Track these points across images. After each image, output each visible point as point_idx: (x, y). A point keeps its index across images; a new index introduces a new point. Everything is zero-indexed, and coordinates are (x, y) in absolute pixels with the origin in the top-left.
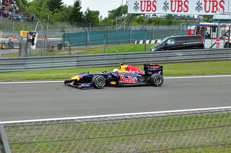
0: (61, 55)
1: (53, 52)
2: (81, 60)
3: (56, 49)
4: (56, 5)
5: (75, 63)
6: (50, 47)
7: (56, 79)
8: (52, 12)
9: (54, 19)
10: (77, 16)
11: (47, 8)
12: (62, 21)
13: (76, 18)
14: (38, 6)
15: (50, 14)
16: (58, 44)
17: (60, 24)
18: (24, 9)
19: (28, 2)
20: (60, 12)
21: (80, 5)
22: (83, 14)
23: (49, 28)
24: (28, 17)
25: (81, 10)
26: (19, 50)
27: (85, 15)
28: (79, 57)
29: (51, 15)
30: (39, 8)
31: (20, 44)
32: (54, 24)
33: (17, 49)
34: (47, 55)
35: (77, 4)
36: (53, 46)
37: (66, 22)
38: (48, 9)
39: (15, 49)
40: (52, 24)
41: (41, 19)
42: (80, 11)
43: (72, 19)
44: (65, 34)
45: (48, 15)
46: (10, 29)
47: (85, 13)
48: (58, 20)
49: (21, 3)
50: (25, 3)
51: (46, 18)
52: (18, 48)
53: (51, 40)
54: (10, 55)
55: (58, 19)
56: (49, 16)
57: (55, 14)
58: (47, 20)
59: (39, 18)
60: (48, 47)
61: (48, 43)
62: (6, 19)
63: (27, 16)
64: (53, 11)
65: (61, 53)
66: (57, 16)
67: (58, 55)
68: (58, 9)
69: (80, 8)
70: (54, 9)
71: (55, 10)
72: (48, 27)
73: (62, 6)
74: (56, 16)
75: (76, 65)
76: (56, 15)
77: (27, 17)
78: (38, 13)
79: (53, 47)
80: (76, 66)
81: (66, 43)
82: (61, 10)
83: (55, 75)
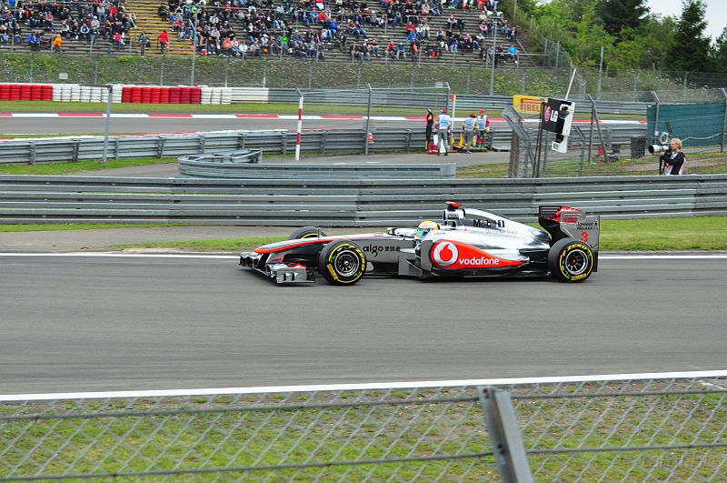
0: (641, 173)
1: (617, 163)
2: (709, 191)
3: (626, 153)
4: (624, 15)
5: (689, 202)
6: (607, 148)
7: (634, 249)
8: (613, 39)
9: (620, 61)
10: (691, 52)
11: (599, 23)
12: (645, 65)
13: (687, 59)
14: (569, 18)
15: (607, 43)
16: (633, 139)
17: (638, 77)
18: (525, 27)
19: (538, 5)
20: (638, 37)
21: (701, 17)
22: (711, 44)
23: (604, 88)
24: (539, 51)
25: (705, 34)
26: (511, 156)
27: (717, 49)
28: (703, 181)
29: (610, 47)
30: (572, 23)
31: (514, 139)
32: (619, 74)
33: (502, 151)
34: (600, 173)
35: (693, 14)
36: (619, 145)
37: (657, 69)
38: (602, 26)
39: (496, 151)
40: (612, 74)
41: (579, 58)
42: (700, 34)
43: (675, 59)
44: (655, 106)
45: (600, 48)
46: (479, 90)
47: (718, 41)
48: (633, 64)
49: (516, 7)
50: (527, 9)
51: (596, 57)
52: (509, 148)
53: (609, 125)
54: (482, 170)
55: (633, 61)
56: (605, 49)
57: (623, 44)
58: (598, 61)
59: (572, 54)
60: (601, 149)
61: (603, 136)
62: (468, 59)
63: (535, 48)
64: (618, 35)
65: (642, 168)
66: (629, 49)
67: (633, 173)
68: (633, 27)
69: (703, 26)
70: (620, 30)
71: (623, 31)
72: (599, 86)
73: (646, 20)
74: (625, 49)
75: (690, 205)
76: (627, 46)
77: (535, 52)
78: (571, 41)
79: (616, 148)
80: (694, 210)
81: (658, 137)
82: (643, 33)
83: (630, 235)
